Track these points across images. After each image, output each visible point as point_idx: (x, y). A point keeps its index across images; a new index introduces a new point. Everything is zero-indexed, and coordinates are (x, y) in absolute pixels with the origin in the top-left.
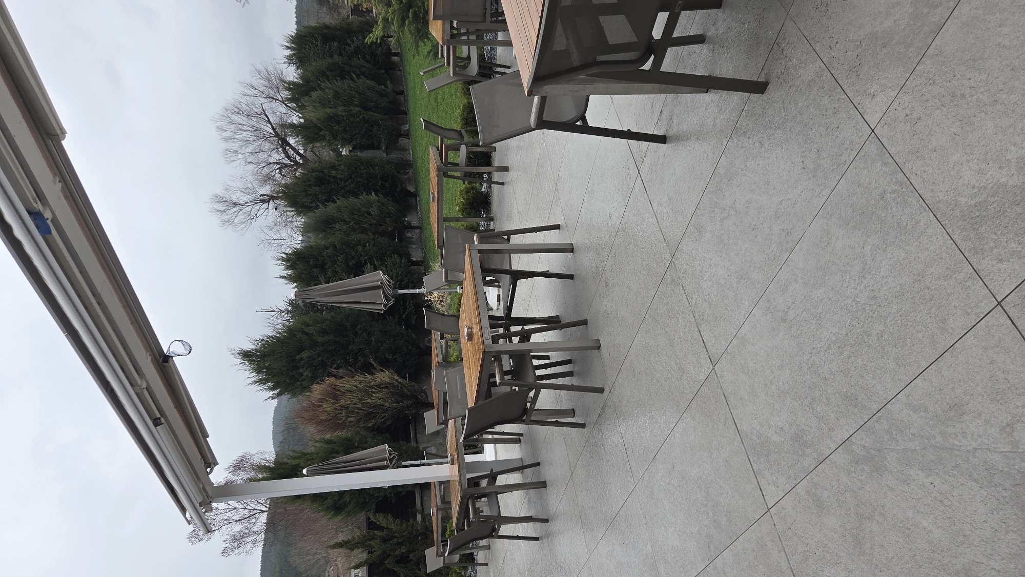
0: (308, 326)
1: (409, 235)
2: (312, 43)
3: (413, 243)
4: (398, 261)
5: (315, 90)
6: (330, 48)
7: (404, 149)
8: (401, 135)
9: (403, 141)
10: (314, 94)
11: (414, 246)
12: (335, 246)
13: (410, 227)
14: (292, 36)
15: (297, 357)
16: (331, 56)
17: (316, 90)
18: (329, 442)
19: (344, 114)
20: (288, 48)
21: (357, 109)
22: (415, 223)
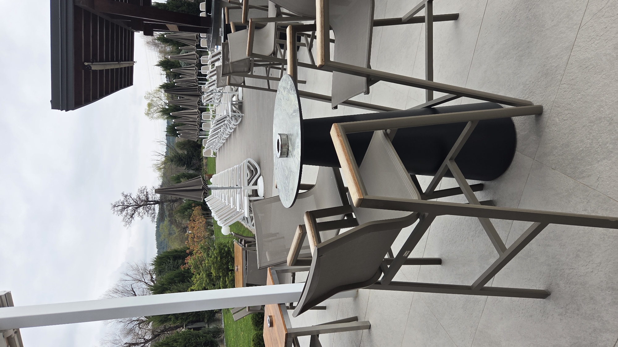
2: (167, 262)
6: (178, 263)
14: (156, 258)
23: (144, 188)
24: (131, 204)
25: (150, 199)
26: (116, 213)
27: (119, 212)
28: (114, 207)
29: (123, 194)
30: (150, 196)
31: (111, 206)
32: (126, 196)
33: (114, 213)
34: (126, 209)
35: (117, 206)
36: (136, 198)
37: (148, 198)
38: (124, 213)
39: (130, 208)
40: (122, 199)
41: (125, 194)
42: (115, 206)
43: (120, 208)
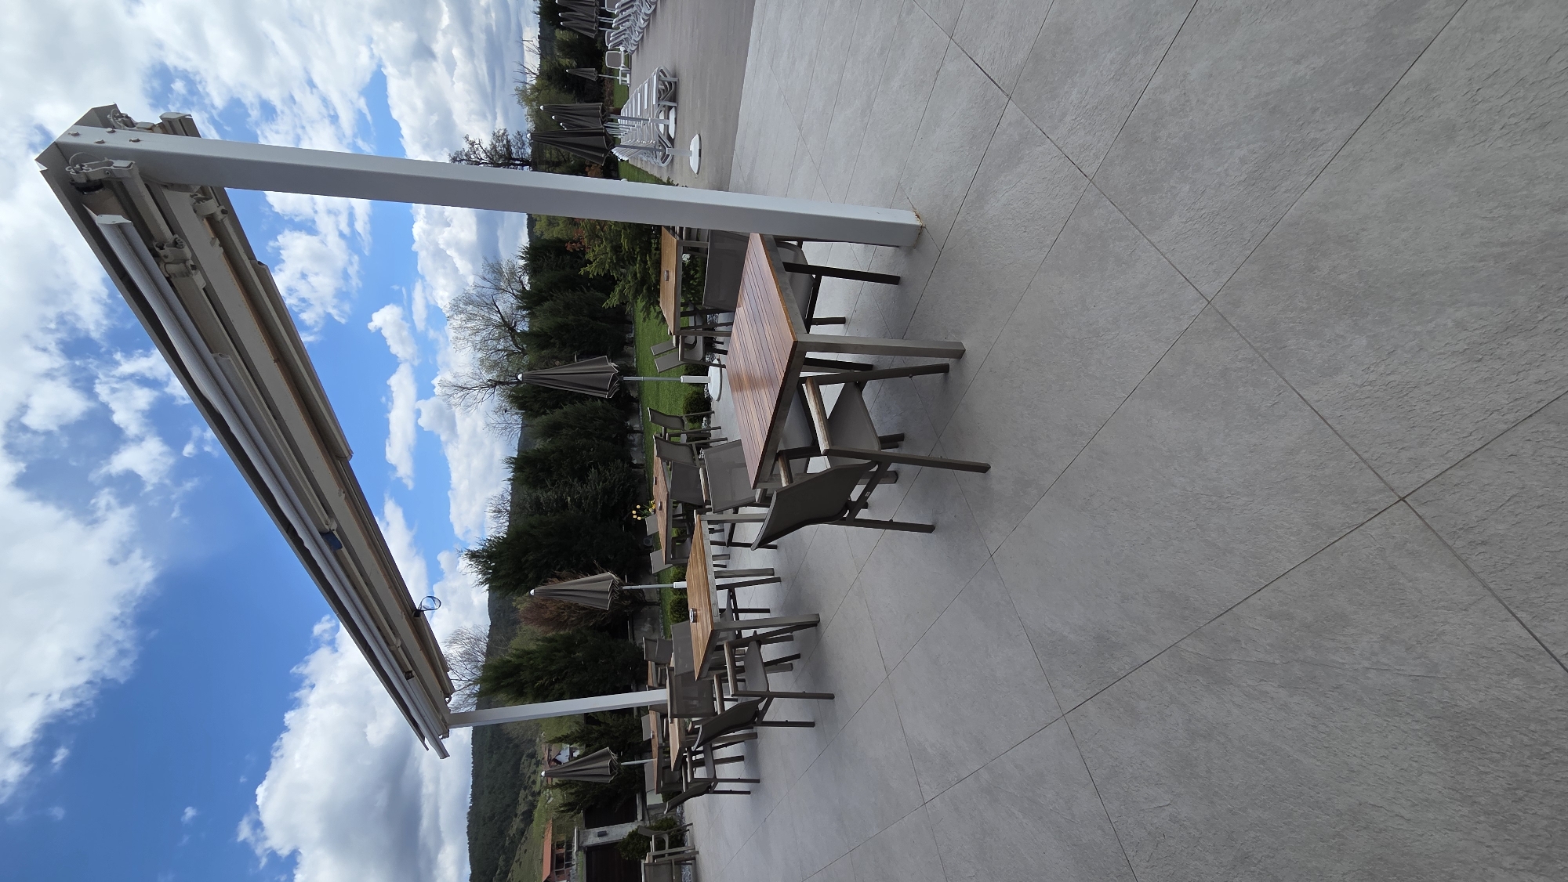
0: (534, 527)
1: (631, 438)
2: (546, 256)
3: (634, 446)
4: (621, 465)
5: (546, 300)
6: (563, 260)
7: (630, 356)
8: (626, 344)
9: (627, 349)
10: (547, 305)
11: (635, 449)
12: (561, 451)
13: (632, 431)
14: (527, 248)
15: (523, 560)
16: (564, 268)
17: (548, 300)
18: (551, 640)
19: (574, 324)
20: (523, 258)
21: (586, 319)
22: (637, 426)
23: (502, 132)
24: (481, 157)
25: (514, 156)
29: (467, 138)
30: (514, 150)
32: (472, 144)
35: (458, 159)
36: (489, 149)
37: (510, 152)
40: (466, 146)
41: (471, 138)
42: (454, 160)
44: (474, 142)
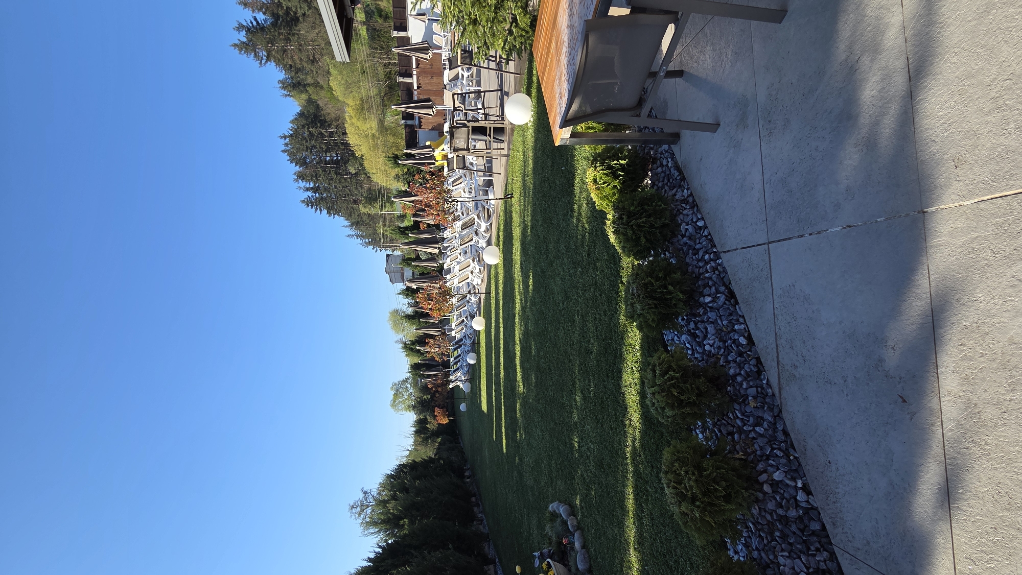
24: (370, 502)
26: (353, 517)
27: (357, 516)
28: (351, 509)
29: (362, 490)
31: (348, 507)
32: (365, 493)
33: (351, 516)
34: (365, 511)
35: (355, 506)
38: (362, 516)
39: (370, 508)
40: (361, 496)
41: (365, 489)
42: (353, 507)
43: (358, 509)
44: (367, 492)
